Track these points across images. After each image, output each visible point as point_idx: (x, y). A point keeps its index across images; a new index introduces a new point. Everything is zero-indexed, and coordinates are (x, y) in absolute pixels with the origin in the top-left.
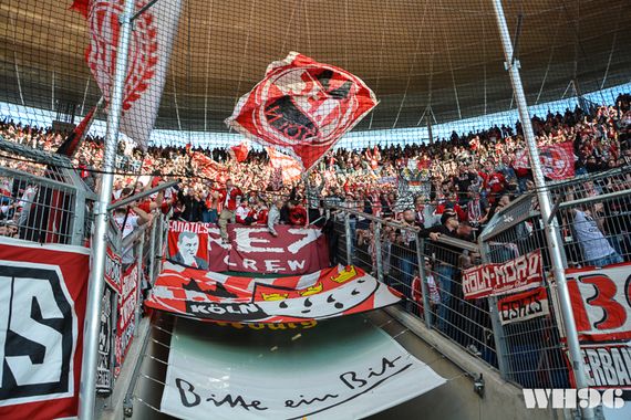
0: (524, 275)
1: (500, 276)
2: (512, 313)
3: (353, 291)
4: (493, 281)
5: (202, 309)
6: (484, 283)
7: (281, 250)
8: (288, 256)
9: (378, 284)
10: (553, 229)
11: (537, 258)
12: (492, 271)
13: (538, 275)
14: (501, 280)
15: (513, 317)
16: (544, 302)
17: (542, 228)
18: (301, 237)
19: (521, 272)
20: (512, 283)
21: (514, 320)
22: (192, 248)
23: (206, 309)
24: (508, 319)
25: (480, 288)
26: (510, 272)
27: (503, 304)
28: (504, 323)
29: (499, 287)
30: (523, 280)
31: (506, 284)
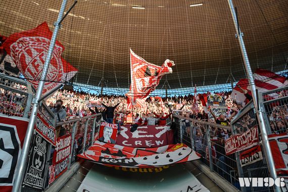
0: (250, 140)
1: (240, 141)
2: (246, 160)
3: (179, 154)
4: (237, 144)
5: (106, 160)
6: (233, 146)
7: (152, 136)
8: (155, 139)
9: (192, 151)
10: (261, 113)
11: (255, 129)
12: (236, 139)
13: (256, 139)
14: (240, 143)
15: (246, 162)
16: (260, 153)
17: (255, 112)
18: (161, 130)
19: (249, 138)
20: (245, 144)
21: (247, 164)
22: (109, 133)
23: (109, 160)
24: (244, 163)
25: (232, 148)
26: (244, 139)
27: (242, 156)
28: (242, 166)
29: (240, 147)
30: (250, 142)
31: (243, 145)
